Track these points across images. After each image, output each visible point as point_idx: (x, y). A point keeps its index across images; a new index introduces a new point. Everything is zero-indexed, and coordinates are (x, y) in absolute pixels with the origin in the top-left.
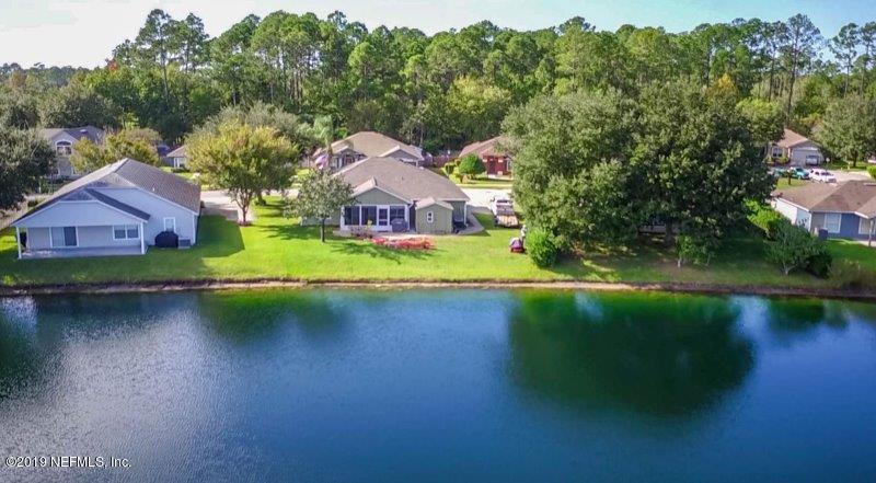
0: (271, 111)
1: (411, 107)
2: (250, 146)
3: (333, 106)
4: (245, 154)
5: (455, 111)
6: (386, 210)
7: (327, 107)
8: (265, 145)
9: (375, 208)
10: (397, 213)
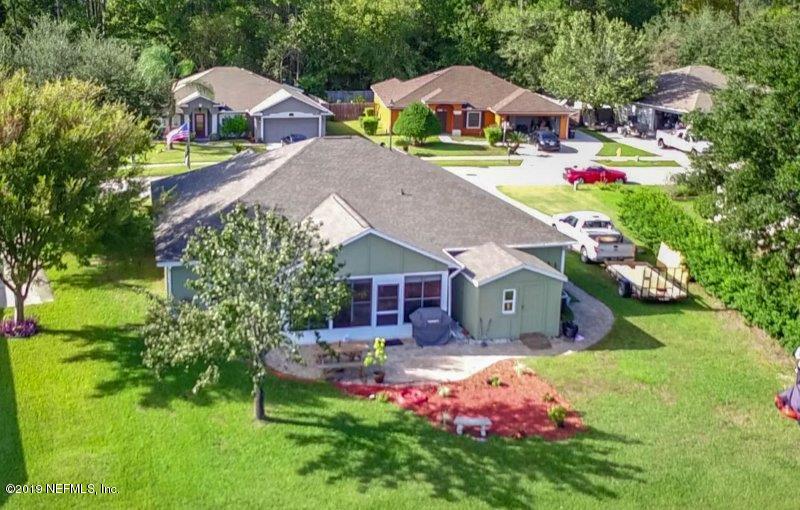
0: (73, 36)
1: (277, 24)
2: (32, 139)
3: (156, 25)
4: (19, 161)
5: (345, 32)
6: (394, 289)
7: (147, 27)
8: (74, 135)
9: (367, 285)
10: (422, 295)
